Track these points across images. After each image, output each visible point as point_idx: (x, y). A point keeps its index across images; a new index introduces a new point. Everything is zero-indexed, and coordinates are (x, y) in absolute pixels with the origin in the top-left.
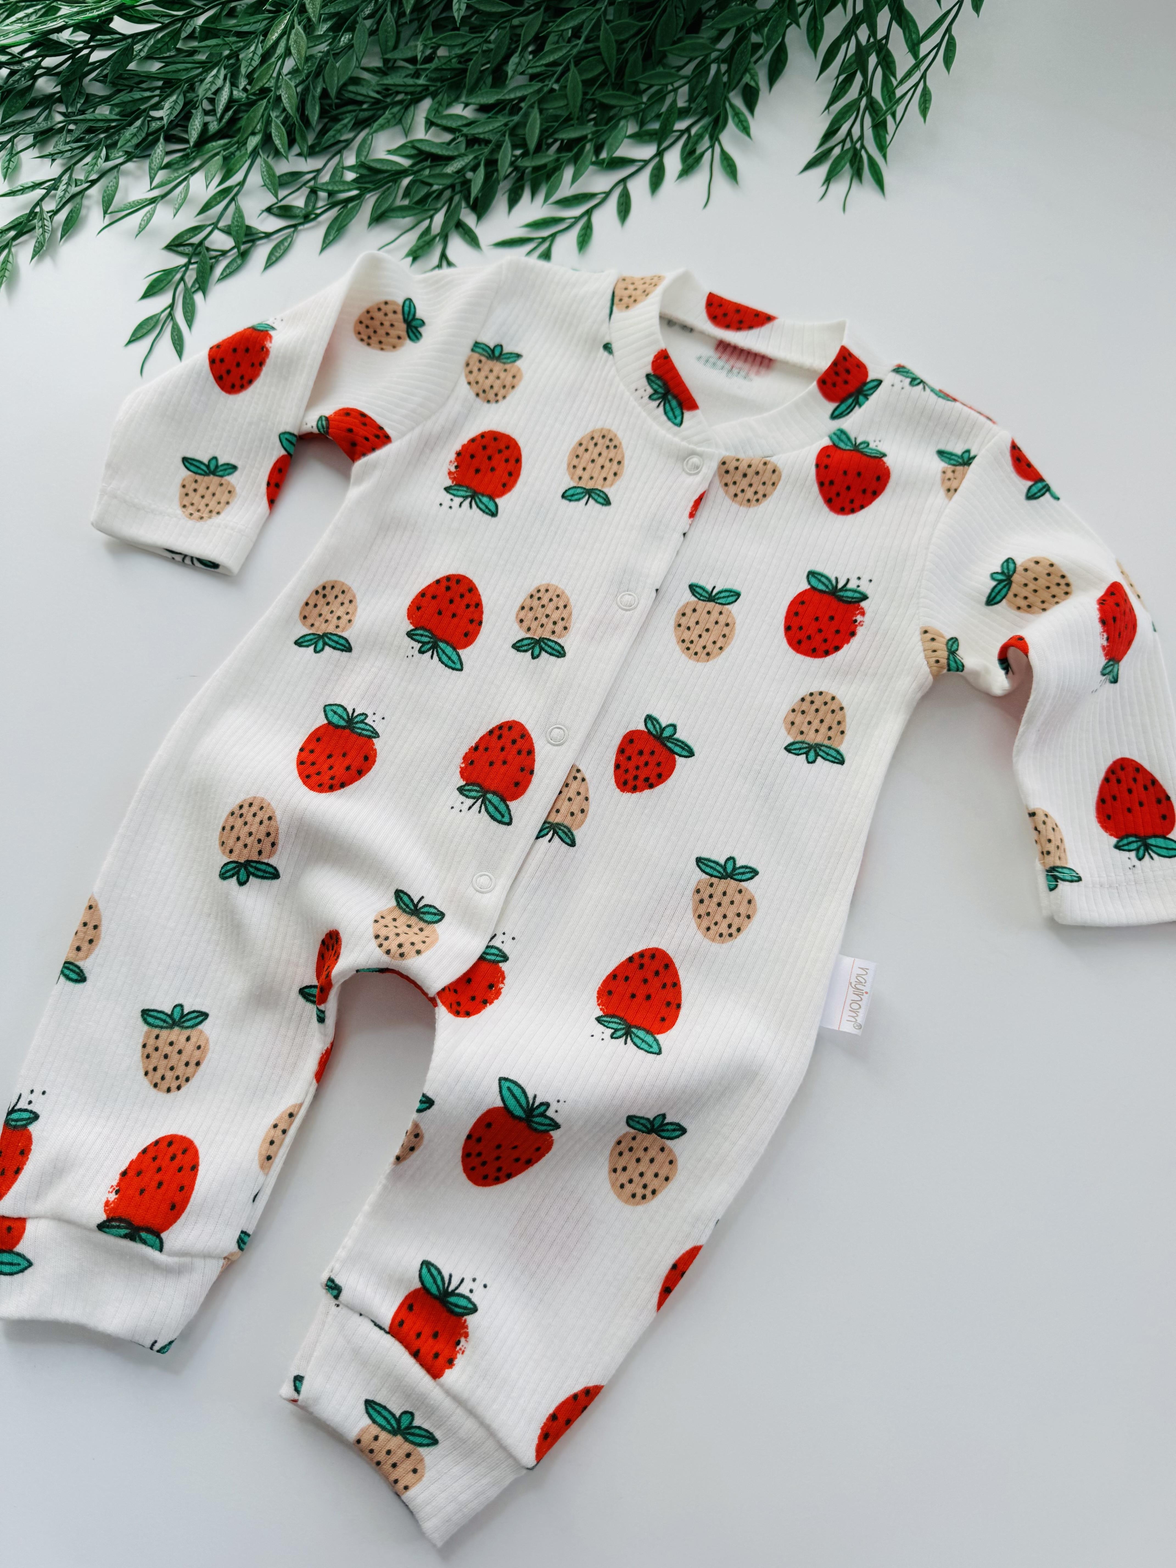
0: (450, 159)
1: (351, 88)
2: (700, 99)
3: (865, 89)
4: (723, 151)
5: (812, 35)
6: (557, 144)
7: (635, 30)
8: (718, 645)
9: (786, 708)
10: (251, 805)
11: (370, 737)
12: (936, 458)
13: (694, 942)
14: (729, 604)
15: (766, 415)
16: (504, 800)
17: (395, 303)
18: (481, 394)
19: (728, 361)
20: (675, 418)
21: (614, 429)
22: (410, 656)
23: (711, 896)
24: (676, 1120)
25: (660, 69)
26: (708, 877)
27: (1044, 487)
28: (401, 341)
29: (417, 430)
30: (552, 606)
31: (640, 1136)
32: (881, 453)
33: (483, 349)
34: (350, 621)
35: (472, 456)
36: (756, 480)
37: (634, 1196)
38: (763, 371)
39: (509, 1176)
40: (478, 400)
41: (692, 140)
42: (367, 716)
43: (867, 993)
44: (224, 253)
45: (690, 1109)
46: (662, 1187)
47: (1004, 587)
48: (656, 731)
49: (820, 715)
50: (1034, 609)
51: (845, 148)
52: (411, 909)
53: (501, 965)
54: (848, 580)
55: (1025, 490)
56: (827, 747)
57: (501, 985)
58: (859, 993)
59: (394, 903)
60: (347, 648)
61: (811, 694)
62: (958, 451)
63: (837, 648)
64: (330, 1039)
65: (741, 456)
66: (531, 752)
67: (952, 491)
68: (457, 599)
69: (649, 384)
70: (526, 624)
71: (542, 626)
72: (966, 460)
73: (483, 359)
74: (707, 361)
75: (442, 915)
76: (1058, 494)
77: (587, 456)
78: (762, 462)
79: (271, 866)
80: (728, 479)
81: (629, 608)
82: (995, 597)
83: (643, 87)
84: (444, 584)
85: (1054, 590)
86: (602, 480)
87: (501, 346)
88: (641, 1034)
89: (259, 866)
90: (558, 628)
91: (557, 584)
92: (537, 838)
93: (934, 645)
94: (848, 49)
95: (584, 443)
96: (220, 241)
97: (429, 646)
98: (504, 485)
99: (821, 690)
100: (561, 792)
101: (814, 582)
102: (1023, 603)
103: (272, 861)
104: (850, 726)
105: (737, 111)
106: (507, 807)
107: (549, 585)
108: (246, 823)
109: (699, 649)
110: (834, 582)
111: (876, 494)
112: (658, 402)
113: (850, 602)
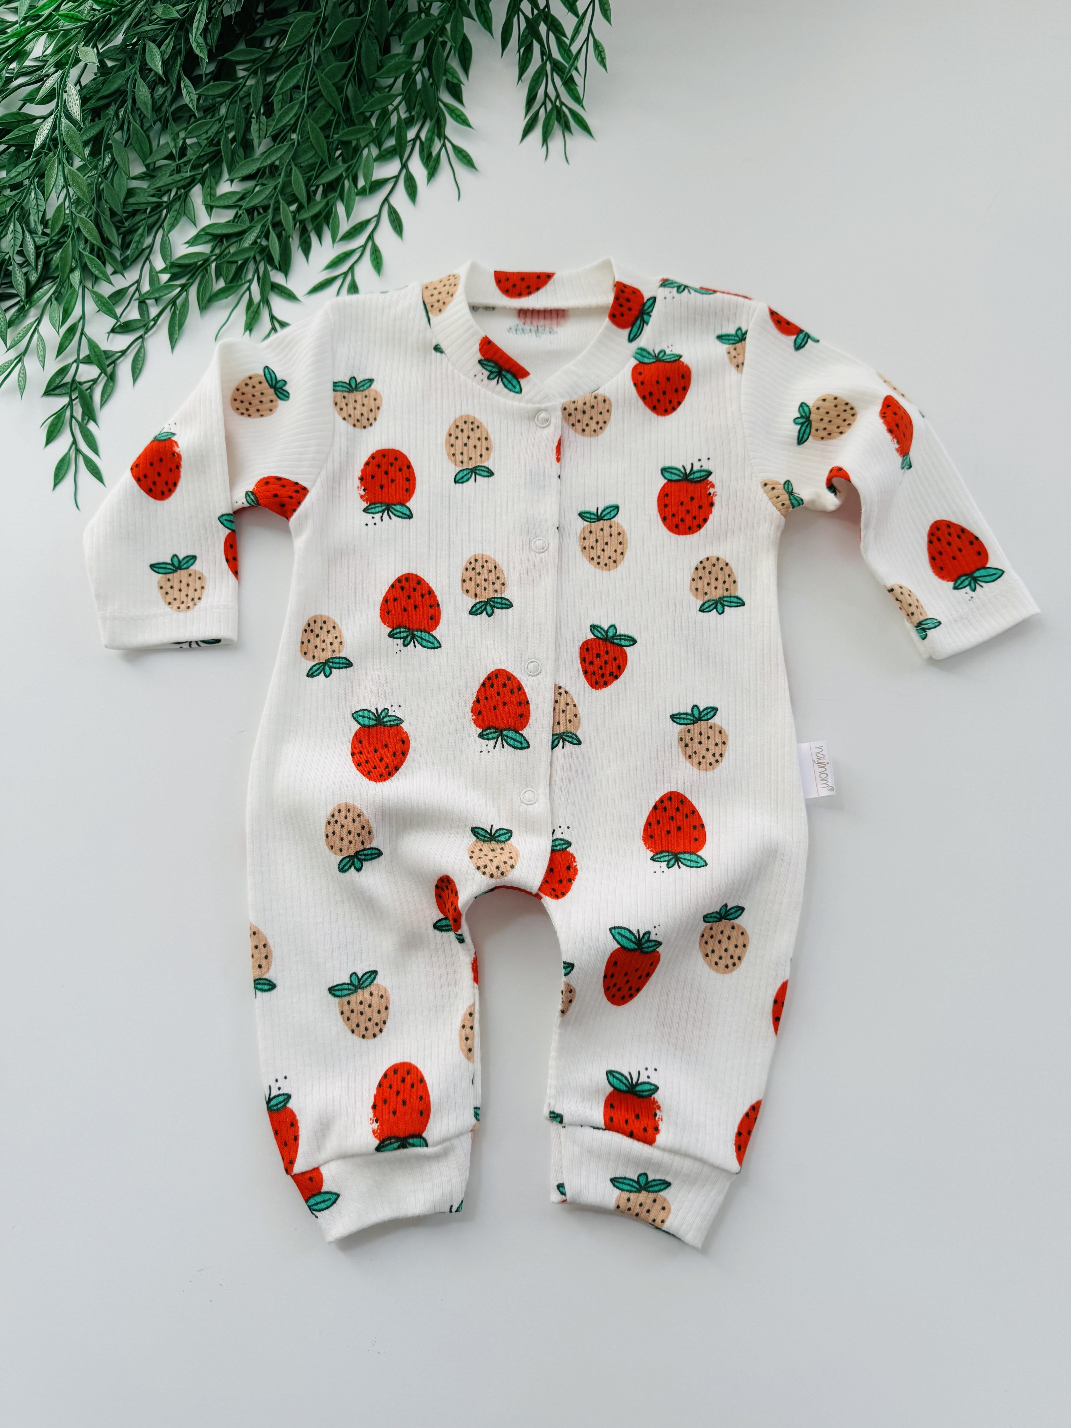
0: (241, 234)
1: (131, 200)
2: (417, 108)
3: (545, 53)
4: (454, 147)
5: (483, 19)
6: (321, 189)
7: (345, 69)
8: (619, 552)
9: (688, 580)
10: (339, 811)
11: (398, 725)
12: (718, 343)
13: (694, 777)
14: (613, 517)
15: (579, 357)
16: (517, 732)
17: (257, 375)
18: (357, 424)
19: (531, 323)
20: (515, 387)
21: (470, 413)
22: (398, 652)
23: (692, 739)
24: (735, 904)
25: (377, 95)
26: (684, 726)
27: (805, 336)
28: (273, 403)
29: (323, 473)
30: (485, 571)
31: (715, 925)
32: (677, 356)
33: (342, 386)
34: (341, 643)
35: (373, 477)
36: (594, 413)
37: (727, 967)
38: (561, 321)
39: (638, 990)
40: (357, 429)
41: (425, 145)
42: (387, 709)
43: (828, 763)
44: (95, 381)
45: (741, 893)
46: (744, 953)
47: (807, 427)
48: (602, 635)
49: (714, 576)
50: (833, 434)
51: (548, 110)
52: (488, 838)
53: (568, 850)
54: (692, 465)
55: (792, 344)
56: (727, 597)
57: (575, 864)
58: (822, 765)
59: (474, 838)
60: (349, 664)
61: (701, 562)
62: (732, 331)
63: (705, 520)
64: (473, 952)
65: (575, 398)
66: (520, 688)
67: (741, 366)
68: (412, 593)
69: (484, 367)
70: (472, 592)
71: (485, 589)
72: (740, 337)
73: (346, 394)
74: (517, 330)
75: (510, 832)
76: (817, 337)
77: (459, 442)
78: (593, 397)
79: (374, 849)
80: (573, 419)
81: (543, 550)
82: (803, 437)
83: (368, 114)
84: (398, 585)
85: (844, 415)
86: (479, 457)
87: (354, 378)
88: (686, 856)
89: (366, 852)
90: (498, 586)
91: (481, 552)
92: (553, 748)
93: (776, 492)
94: (519, 25)
95: (452, 432)
96: (88, 372)
97: (409, 638)
98: (407, 490)
99: (707, 556)
100: (554, 709)
101: (669, 476)
102: (824, 434)
103: (373, 845)
104: (738, 575)
105: (452, 108)
106: (521, 735)
107: (475, 556)
108: (342, 826)
109: (606, 561)
110: (683, 470)
111: (685, 389)
112: (496, 380)
113: (700, 481)
